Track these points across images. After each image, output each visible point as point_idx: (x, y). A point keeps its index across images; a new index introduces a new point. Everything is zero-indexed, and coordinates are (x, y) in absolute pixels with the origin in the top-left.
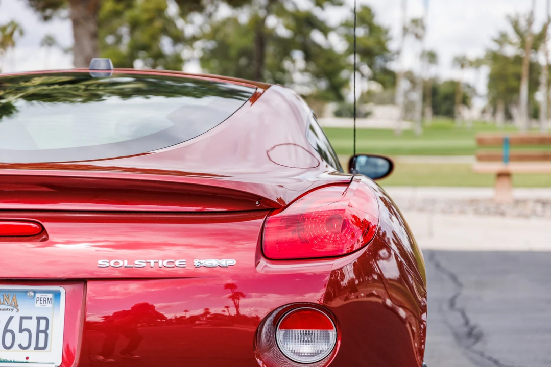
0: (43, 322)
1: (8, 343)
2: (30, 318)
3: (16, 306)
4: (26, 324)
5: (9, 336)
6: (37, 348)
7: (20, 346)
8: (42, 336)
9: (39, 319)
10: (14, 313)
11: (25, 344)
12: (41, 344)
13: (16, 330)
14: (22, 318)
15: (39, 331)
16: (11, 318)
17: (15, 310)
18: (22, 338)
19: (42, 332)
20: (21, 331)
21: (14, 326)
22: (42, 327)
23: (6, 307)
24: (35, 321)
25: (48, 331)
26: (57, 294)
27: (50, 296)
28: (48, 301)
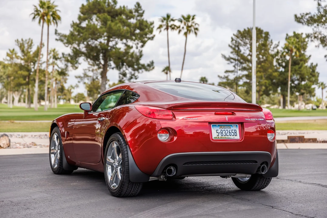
0: (235, 131)
1: (230, 135)
4: (233, 131)
5: (230, 133)
6: (235, 136)
8: (236, 133)
10: (230, 129)
12: (236, 135)
13: (231, 133)
15: (235, 133)
18: (232, 134)
20: (232, 132)
21: (231, 132)
22: (235, 132)
26: (237, 125)
28: (235, 127)
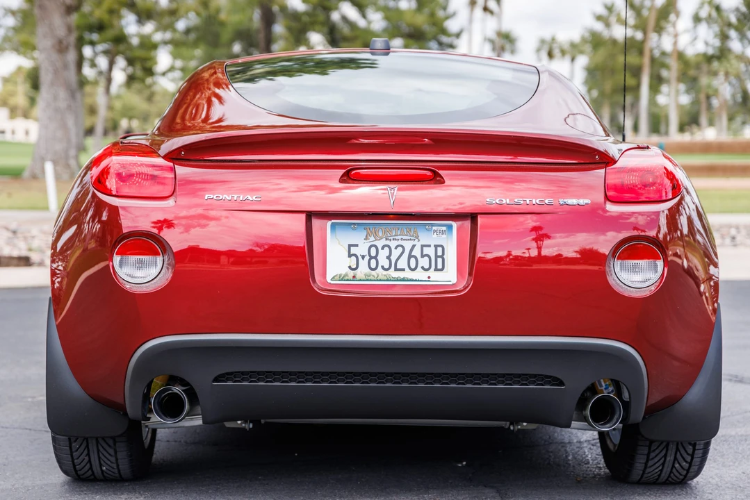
0: (440, 250)
1: (413, 266)
2: (429, 246)
3: (417, 237)
4: (426, 251)
5: (413, 260)
6: (436, 269)
7: (423, 268)
8: (440, 260)
9: (436, 246)
10: (416, 242)
11: (427, 266)
12: (440, 266)
13: (419, 256)
14: (423, 246)
15: (437, 257)
16: (414, 246)
17: (417, 240)
18: (424, 262)
19: (439, 257)
20: (423, 256)
21: (417, 252)
22: (440, 253)
23: (409, 238)
24: (433, 249)
25: (445, 257)
26: (450, 227)
27: (444, 228)
28: (443, 232)
